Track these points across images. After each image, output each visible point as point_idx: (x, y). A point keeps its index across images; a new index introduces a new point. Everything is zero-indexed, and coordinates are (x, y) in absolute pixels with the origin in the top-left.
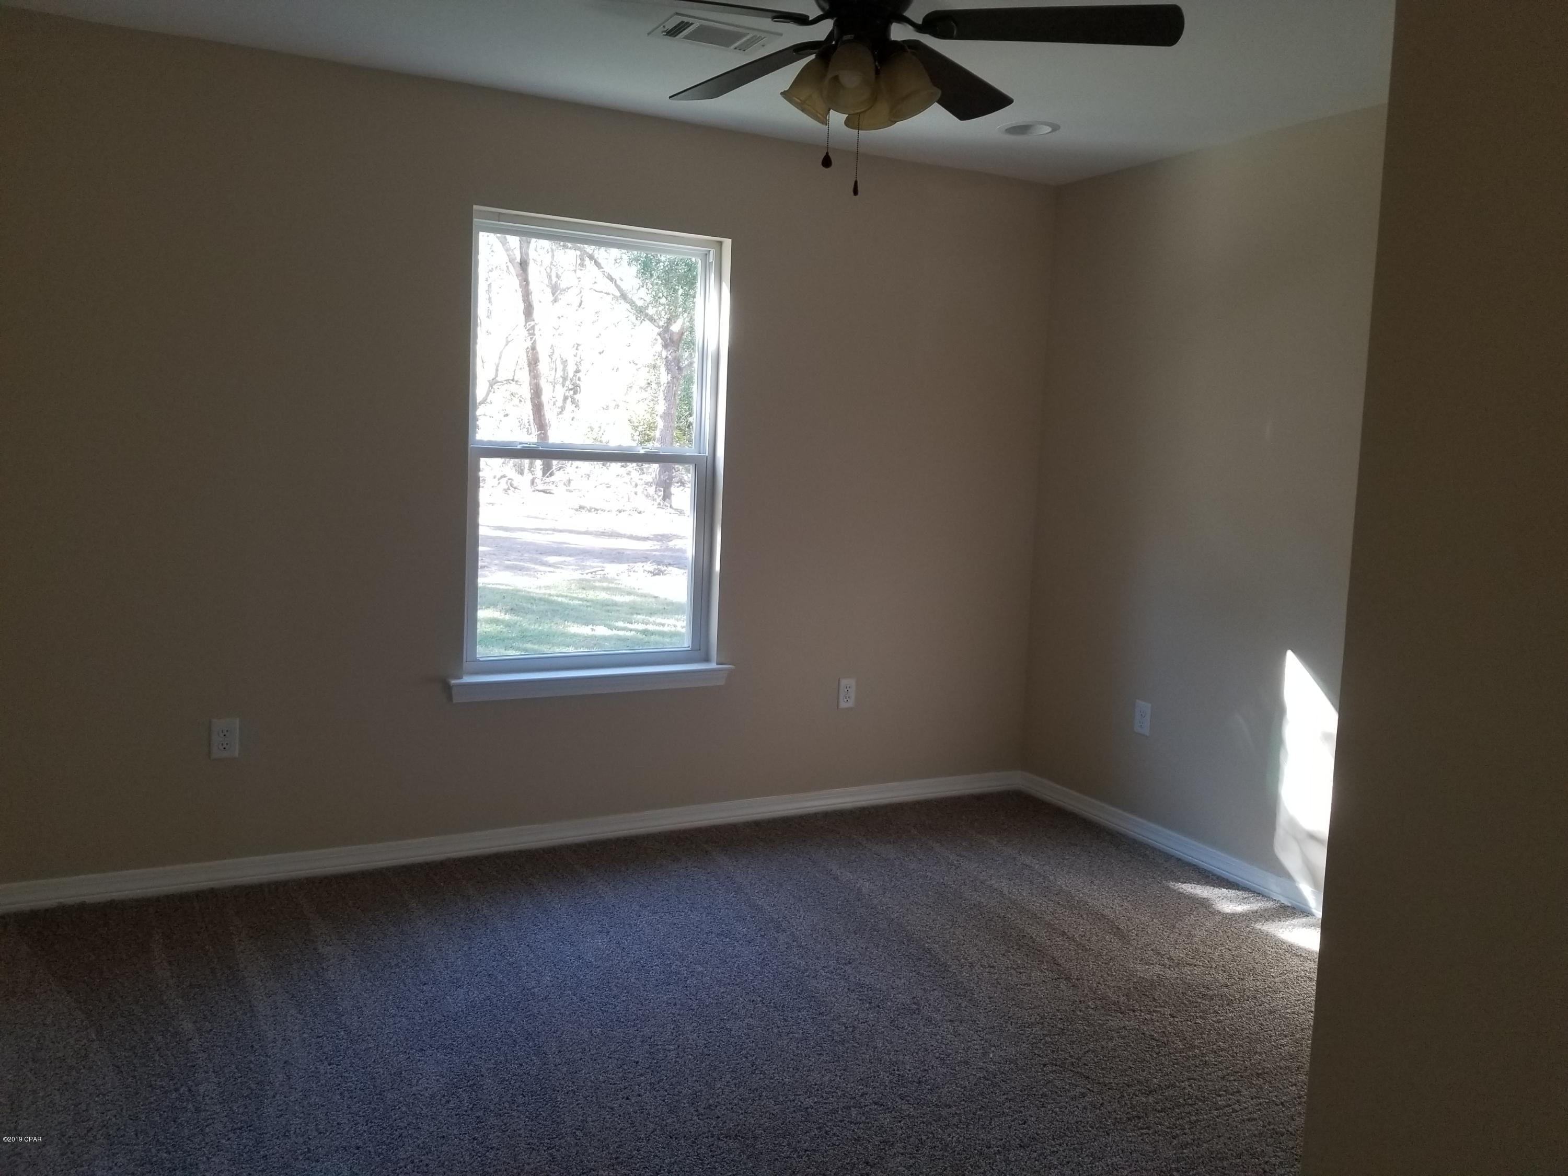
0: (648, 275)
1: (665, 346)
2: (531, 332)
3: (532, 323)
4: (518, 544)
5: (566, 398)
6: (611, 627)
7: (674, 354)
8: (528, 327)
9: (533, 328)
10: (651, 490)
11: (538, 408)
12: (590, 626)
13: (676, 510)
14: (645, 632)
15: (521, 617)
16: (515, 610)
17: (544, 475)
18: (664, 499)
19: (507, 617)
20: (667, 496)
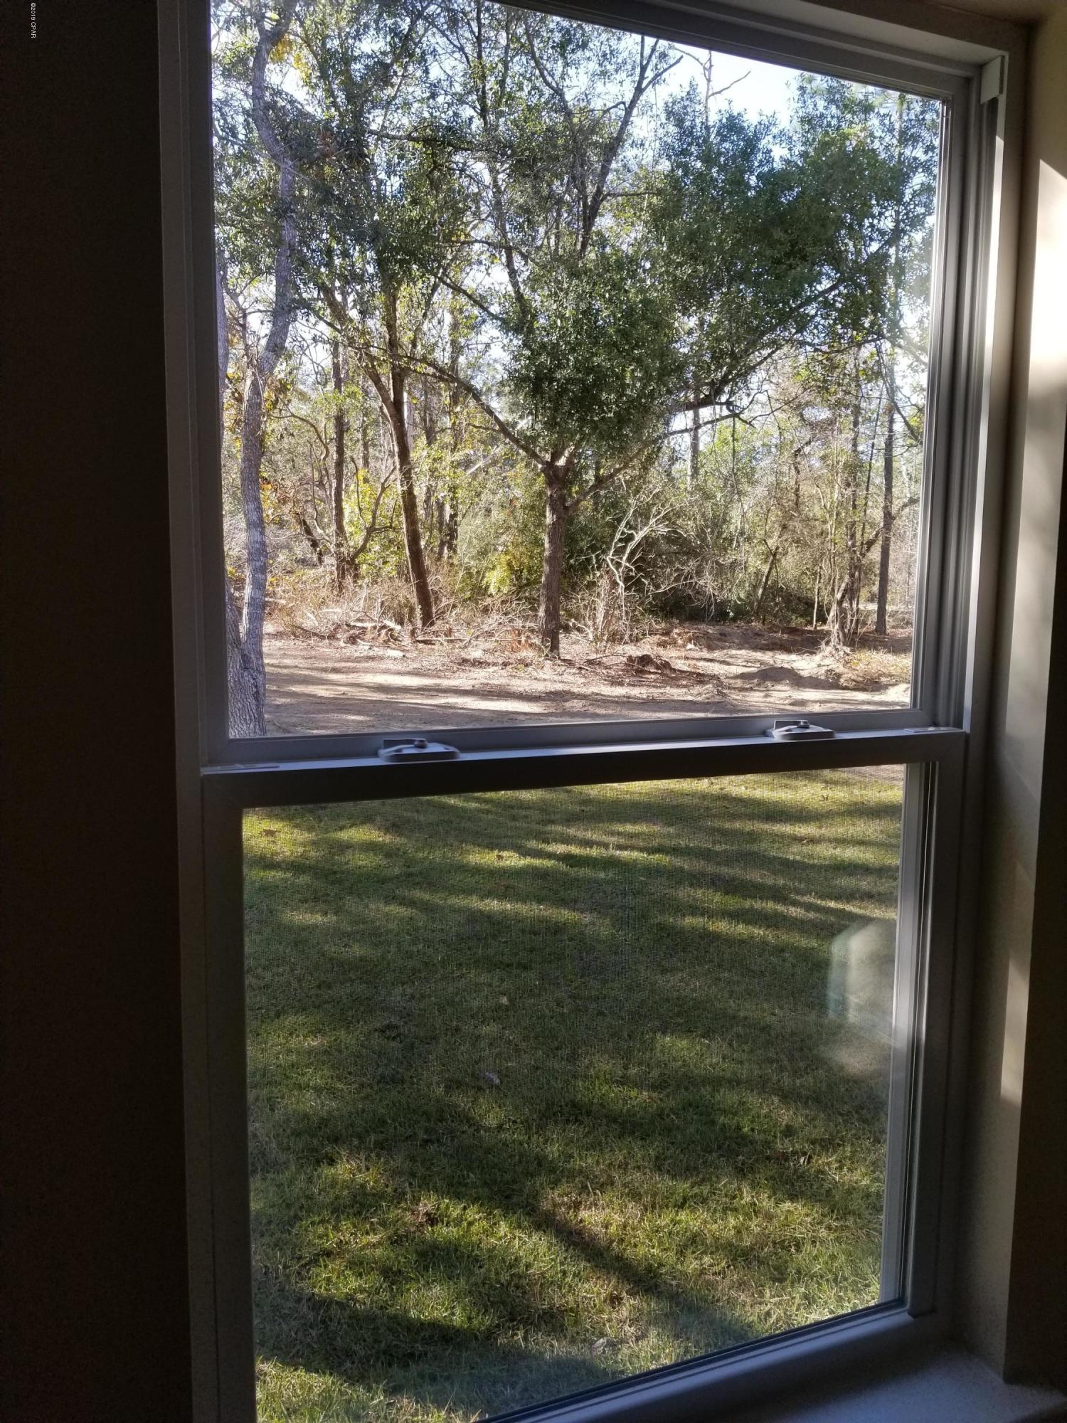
0: (538, 397)
1: (550, 483)
2: (407, 476)
3: (408, 467)
4: (400, 710)
5: (442, 545)
6: (524, 852)
7: (559, 493)
8: (404, 471)
9: (409, 472)
10: (536, 640)
11: (416, 555)
12: (496, 852)
13: (565, 660)
14: (568, 859)
15: (406, 837)
16: (398, 827)
17: (424, 625)
18: (551, 650)
19: (387, 838)
20: (555, 646)
